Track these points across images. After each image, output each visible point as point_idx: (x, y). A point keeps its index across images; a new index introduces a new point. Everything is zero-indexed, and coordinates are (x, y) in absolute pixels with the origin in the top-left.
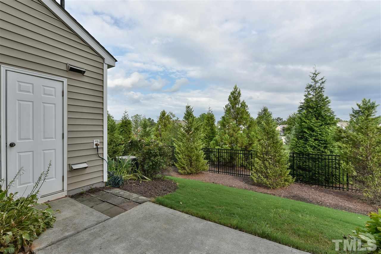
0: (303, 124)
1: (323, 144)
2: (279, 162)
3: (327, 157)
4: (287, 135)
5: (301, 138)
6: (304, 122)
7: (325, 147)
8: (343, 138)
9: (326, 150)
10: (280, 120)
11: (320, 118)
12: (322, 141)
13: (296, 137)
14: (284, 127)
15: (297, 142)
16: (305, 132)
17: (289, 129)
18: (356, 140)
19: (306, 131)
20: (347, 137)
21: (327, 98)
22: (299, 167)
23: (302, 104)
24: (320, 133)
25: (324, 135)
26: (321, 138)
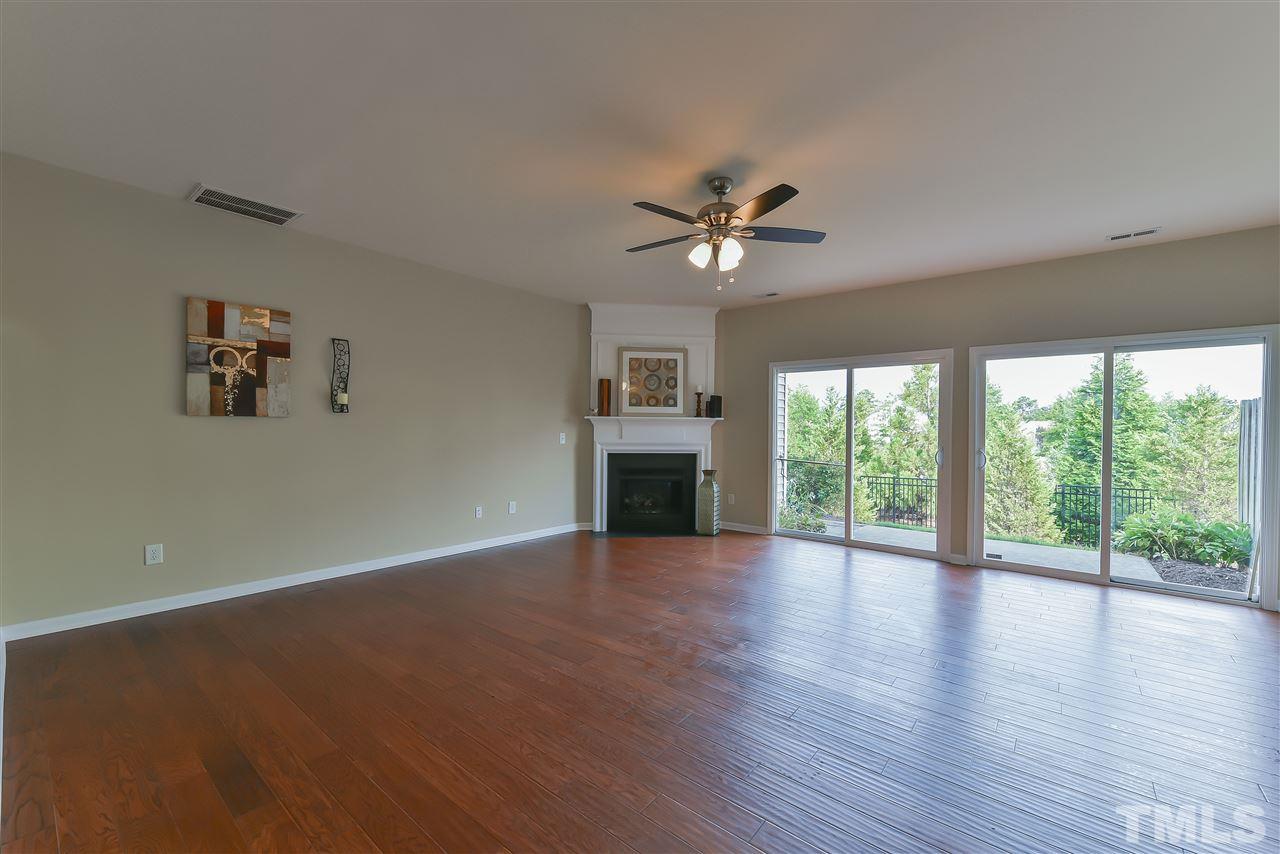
0: (1086, 426)
1: (1128, 468)
2: (1032, 500)
3: (1133, 493)
4: (1052, 451)
5: (1082, 457)
6: (1089, 422)
7: (1132, 475)
8: (1161, 455)
9: (1133, 481)
10: (1029, 405)
11: (1123, 415)
12: (1125, 462)
13: (1071, 454)
14: (1039, 430)
15: (1072, 464)
16: (1090, 444)
17: (1055, 435)
18: (1182, 458)
19: (1093, 441)
20: (1167, 453)
21: (1140, 373)
22: (1076, 516)
23: (1085, 384)
24: (1123, 446)
25: (1130, 451)
26: (1123, 457)
